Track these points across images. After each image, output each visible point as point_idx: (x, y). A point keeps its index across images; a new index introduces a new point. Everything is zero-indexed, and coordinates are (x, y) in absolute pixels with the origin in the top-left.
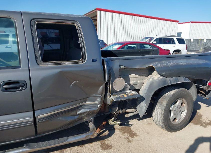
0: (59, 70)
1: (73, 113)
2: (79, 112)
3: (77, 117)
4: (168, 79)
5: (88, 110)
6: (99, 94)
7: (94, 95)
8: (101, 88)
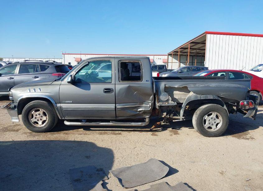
0: (128, 85)
1: (135, 110)
2: (139, 110)
3: (138, 112)
4: (199, 96)
5: (143, 109)
6: (151, 101)
7: (147, 101)
8: (151, 97)
